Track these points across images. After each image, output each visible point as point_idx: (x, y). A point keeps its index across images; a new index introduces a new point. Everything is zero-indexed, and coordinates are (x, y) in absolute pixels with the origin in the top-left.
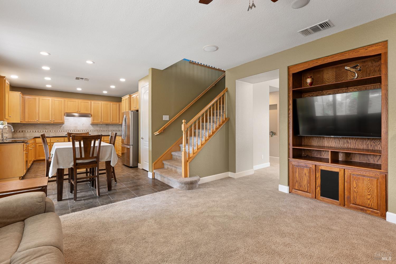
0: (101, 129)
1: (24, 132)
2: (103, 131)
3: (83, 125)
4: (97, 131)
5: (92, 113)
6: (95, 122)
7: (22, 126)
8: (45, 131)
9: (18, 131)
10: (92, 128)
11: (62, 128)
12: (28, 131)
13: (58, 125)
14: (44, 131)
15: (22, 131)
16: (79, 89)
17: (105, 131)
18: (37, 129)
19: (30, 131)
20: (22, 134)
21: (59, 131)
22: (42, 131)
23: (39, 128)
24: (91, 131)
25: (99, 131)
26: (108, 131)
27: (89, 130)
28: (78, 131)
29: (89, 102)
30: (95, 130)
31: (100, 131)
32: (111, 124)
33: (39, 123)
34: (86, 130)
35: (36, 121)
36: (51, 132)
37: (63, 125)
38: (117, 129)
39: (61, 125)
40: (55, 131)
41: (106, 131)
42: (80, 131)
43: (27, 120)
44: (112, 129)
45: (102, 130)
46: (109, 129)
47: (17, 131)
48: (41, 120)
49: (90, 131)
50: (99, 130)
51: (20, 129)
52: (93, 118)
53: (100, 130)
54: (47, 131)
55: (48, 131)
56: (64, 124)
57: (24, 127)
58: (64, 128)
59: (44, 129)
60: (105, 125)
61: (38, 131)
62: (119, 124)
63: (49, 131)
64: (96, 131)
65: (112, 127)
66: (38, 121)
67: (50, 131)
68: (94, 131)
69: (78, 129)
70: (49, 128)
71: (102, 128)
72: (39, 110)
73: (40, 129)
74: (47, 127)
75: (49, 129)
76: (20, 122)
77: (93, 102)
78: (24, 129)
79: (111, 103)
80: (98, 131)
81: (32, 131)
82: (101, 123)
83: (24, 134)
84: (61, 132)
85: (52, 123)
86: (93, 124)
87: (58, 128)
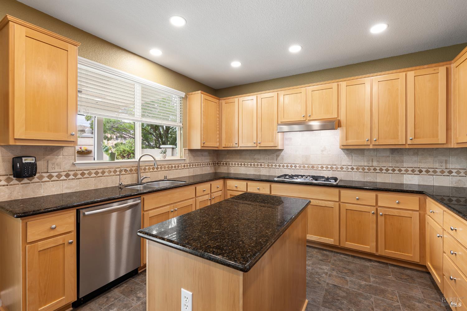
0: (375, 164)
1: (228, 165)
2: (381, 170)
3: (322, 151)
4: (361, 170)
5: (342, 118)
6: (351, 141)
7: (226, 155)
9: (222, 163)
10: (346, 160)
11: (279, 158)
12: (232, 164)
13: (273, 153)
14: (253, 164)
17: (387, 170)
18: (243, 161)
19: (235, 164)
20: (226, 167)
21: (276, 166)
22: (249, 164)
23: (245, 159)
24: (344, 170)
25: (369, 169)
26: (400, 170)
27: (339, 167)
28: (311, 166)
29: (334, 85)
30: (355, 167)
31: (372, 171)
32: (411, 147)
33: (238, 148)
34: (329, 166)
35: (235, 145)
36: (263, 166)
37: (283, 153)
38: (437, 165)
39: (277, 153)
40: (268, 165)
41: (390, 172)
42: (315, 166)
43: (225, 144)
44: (416, 165)
45: (378, 168)
46: (405, 165)
47: (220, 164)
49: (342, 168)
50: (366, 168)
51: (223, 160)
52: (345, 128)
53: (372, 168)
54: (256, 164)
55: (258, 165)
56: (282, 150)
57: (228, 156)
58: (283, 159)
59: (253, 161)
60: (388, 153)
62: (445, 146)
64: (357, 169)
65: (415, 158)
66: (237, 146)
67: (261, 165)
68: (352, 169)
69: (311, 163)
70: (258, 159)
71: (378, 161)
72: (238, 123)
73: (246, 161)
74: (256, 156)
75: (259, 162)
76: (200, 148)
77: (343, 84)
79: (411, 74)
80: (364, 169)
81: (237, 163)
82: (371, 147)
83: (228, 169)
84: (278, 167)
85: (258, 148)
86: (347, 150)
87: (273, 159)
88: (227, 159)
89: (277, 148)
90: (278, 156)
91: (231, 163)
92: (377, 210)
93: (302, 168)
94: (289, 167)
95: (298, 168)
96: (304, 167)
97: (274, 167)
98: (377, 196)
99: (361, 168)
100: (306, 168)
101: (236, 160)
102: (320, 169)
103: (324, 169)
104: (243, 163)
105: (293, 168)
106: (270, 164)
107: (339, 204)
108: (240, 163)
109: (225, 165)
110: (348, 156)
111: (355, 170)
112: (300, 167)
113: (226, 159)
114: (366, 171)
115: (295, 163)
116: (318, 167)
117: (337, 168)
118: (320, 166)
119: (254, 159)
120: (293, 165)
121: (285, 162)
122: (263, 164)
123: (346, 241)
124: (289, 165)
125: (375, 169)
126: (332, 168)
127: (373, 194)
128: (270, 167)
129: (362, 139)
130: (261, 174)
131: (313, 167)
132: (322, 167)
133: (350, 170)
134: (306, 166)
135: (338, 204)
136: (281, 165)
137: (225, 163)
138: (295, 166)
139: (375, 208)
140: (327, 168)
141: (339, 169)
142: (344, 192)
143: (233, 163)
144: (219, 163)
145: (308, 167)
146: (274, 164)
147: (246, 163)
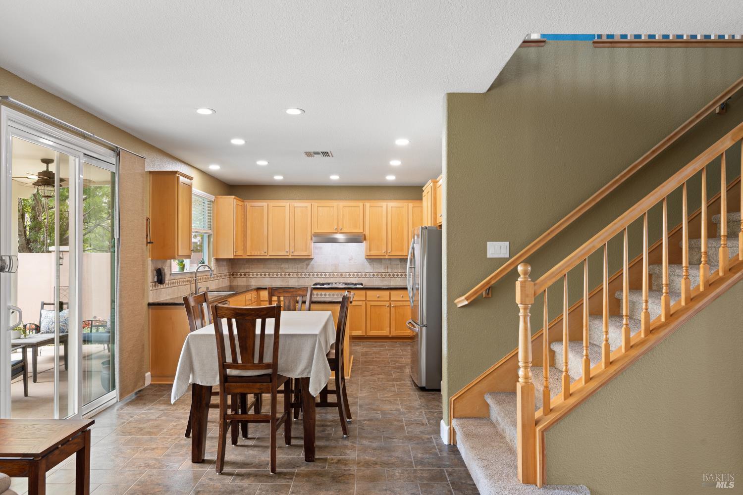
0: (390, 270)
1: (247, 276)
2: (394, 275)
3: (350, 260)
4: (380, 276)
5: (367, 233)
6: (374, 253)
7: (245, 264)
8: (281, 275)
9: (239, 274)
10: (368, 268)
11: (309, 267)
12: (253, 275)
13: (303, 262)
14: (279, 274)
15: (245, 275)
16: (335, 178)
17: (398, 275)
18: (267, 271)
19: (257, 275)
20: (245, 279)
21: (305, 275)
22: (275, 274)
23: (269, 268)
24: (368, 276)
25: (385, 275)
27: (364, 274)
28: (339, 274)
29: (361, 204)
30: (375, 274)
31: (388, 276)
33: (268, 257)
34: (356, 274)
35: (263, 253)
36: (291, 276)
37: (312, 262)
39: (307, 262)
40: (297, 275)
41: (400, 276)
42: (344, 274)
43: (249, 252)
45: (391, 274)
47: (237, 275)
48: (273, 252)
49: (366, 275)
50: (384, 274)
51: (241, 271)
52: (368, 241)
53: (388, 274)
54: (283, 274)
55: (285, 275)
56: (313, 259)
57: (247, 265)
58: (312, 267)
59: (279, 271)
60: (398, 262)
61: (269, 275)
63: (287, 274)
64: (377, 275)
66: (266, 254)
67: (289, 275)
68: (374, 275)
69: (340, 271)
70: (286, 269)
71: (392, 269)
72: (268, 230)
73: (272, 271)
74: (284, 266)
75: (287, 271)
76: (232, 257)
77: (368, 205)
80: (382, 275)
81: (259, 274)
82: (387, 257)
83: (247, 281)
84: (307, 276)
85: (290, 257)
86: (370, 259)
87: (302, 268)
88: (246, 269)
89: (310, 257)
90: (307, 265)
91: (251, 274)
92: (390, 303)
93: (332, 276)
94: (319, 276)
95: (327, 276)
96: (333, 275)
97: (303, 276)
98: (390, 293)
99: (380, 274)
100: (335, 276)
101: (259, 270)
102: (348, 276)
103: (351, 276)
104: (267, 274)
105: (323, 276)
106: (299, 274)
107: (366, 303)
108: (263, 274)
109: (243, 276)
110: (370, 265)
111: (376, 276)
112: (330, 275)
113: (244, 269)
114: (384, 276)
115: (326, 271)
116: (346, 275)
117: (362, 275)
118: (348, 274)
119: (281, 268)
120: (323, 274)
121: (316, 270)
122: (291, 274)
123: (371, 330)
124: (319, 274)
125: (389, 275)
126: (358, 275)
127: (387, 292)
128: (299, 276)
129: (381, 251)
130: (289, 285)
131: (341, 275)
132: (350, 275)
133: (372, 276)
134: (335, 274)
135: (364, 302)
136: (311, 274)
137: (243, 274)
138: (325, 275)
139: (389, 302)
140: (354, 275)
141: (364, 276)
142: (369, 293)
143: (255, 274)
144: (235, 273)
145: (337, 275)
146: (303, 274)
147: (271, 273)
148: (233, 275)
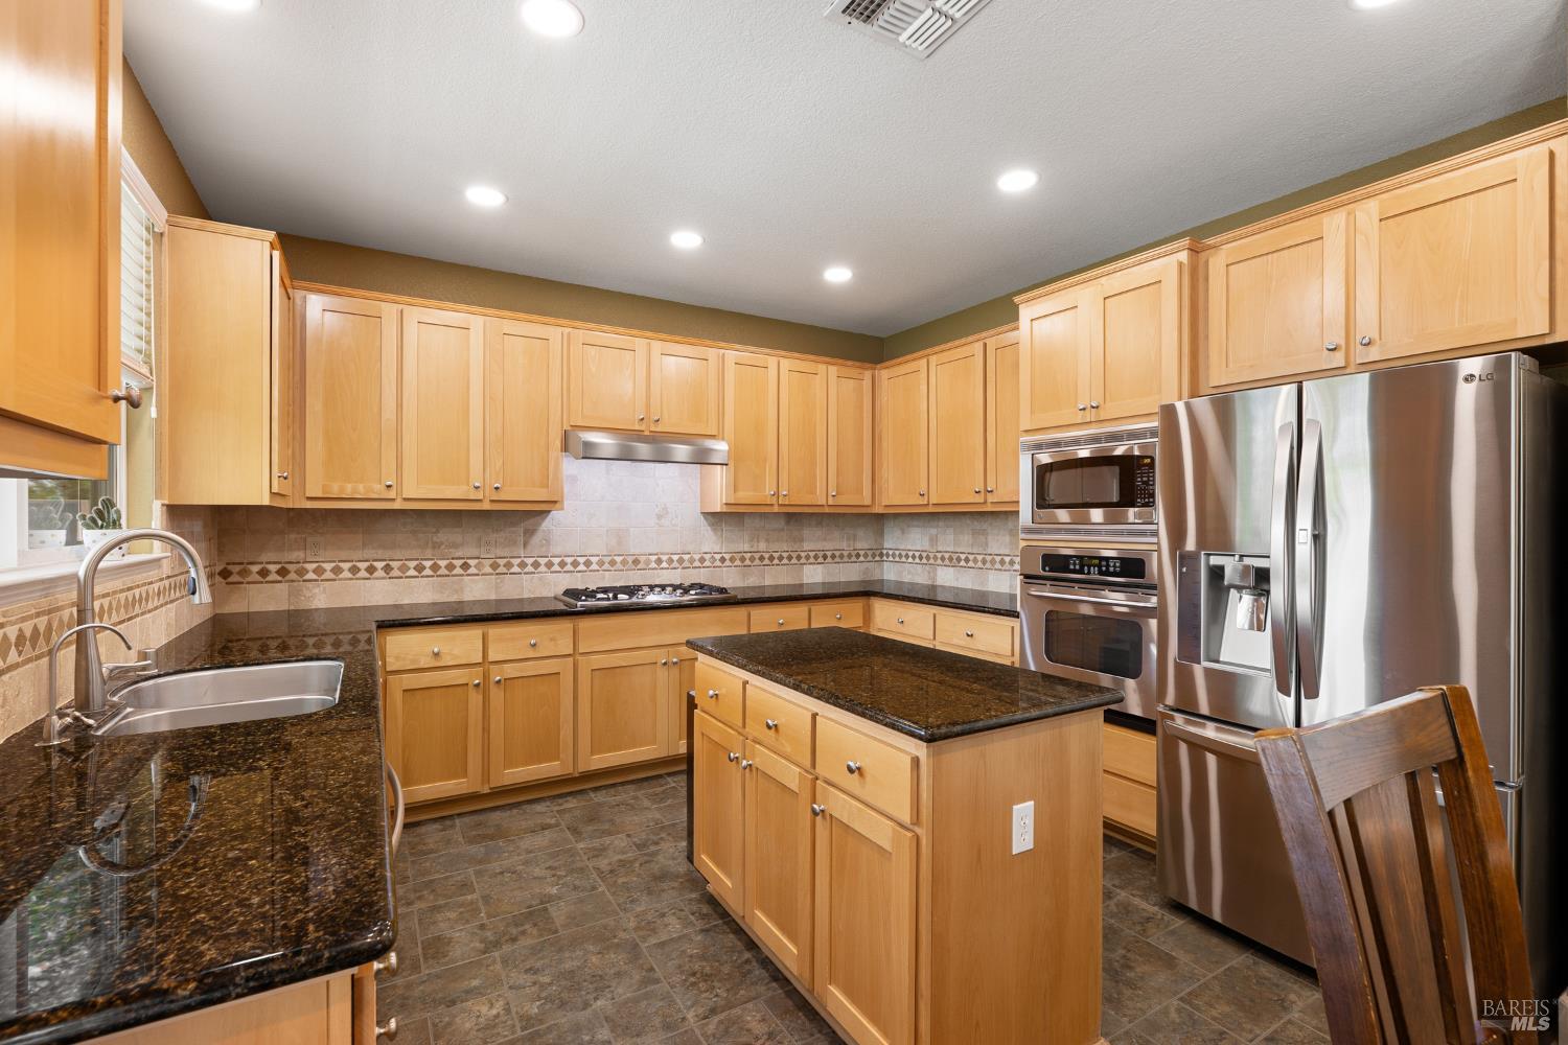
0: (762, 546)
1: (292, 576)
2: (771, 558)
3: (659, 517)
4: (738, 563)
6: (743, 496)
8: (435, 567)
9: (255, 568)
10: (710, 542)
11: (536, 539)
12: (319, 571)
13: (514, 524)
14: (428, 564)
15: (283, 572)
18: (380, 553)
20: (284, 587)
21: (523, 565)
22: (412, 564)
23: (394, 546)
24: (707, 563)
25: (752, 559)
26: (799, 558)
27: (697, 557)
28: (630, 559)
29: (711, 353)
30: (727, 556)
31: (757, 562)
32: (832, 510)
34: (675, 557)
35: (378, 490)
36: (472, 571)
37: (549, 523)
38: (844, 545)
39: (529, 523)
40: (495, 566)
41: (785, 561)
42: (642, 559)
43: (319, 486)
44: (819, 547)
45: (767, 556)
46: (807, 546)
47: (244, 573)
48: (417, 487)
49: (702, 560)
51: (264, 558)
53: (757, 556)
54: (443, 563)
55: (451, 567)
56: (553, 511)
57: (293, 536)
58: (547, 540)
59: (429, 553)
60: (781, 523)
61: (388, 568)
62: (869, 511)
63: (458, 563)
64: (732, 560)
65: (819, 532)
66: (391, 494)
67: (465, 566)
68: (723, 560)
69: (632, 551)
70: (455, 546)
71: (767, 541)
72: (400, 406)
73: (398, 554)
74: (445, 536)
75: (459, 553)
76: (266, 501)
78: (298, 555)
80: (743, 559)
82: (776, 509)
83: (294, 594)
84: (530, 569)
85: (488, 506)
87: (514, 543)
89: (557, 507)
90: (530, 533)
91: (311, 566)
93: (606, 566)
94: (569, 567)
95: (594, 567)
96: (612, 563)
97: (516, 569)
99: (738, 556)
101: (344, 555)
102: (653, 565)
103: (664, 565)
104: (379, 565)
105: (582, 567)
106: (502, 562)
108: (363, 565)
109: (273, 577)
110: (714, 530)
111: (728, 563)
112: (601, 563)
113: (281, 550)
114: (748, 562)
115: (588, 552)
116: (648, 562)
117: (692, 561)
118: (654, 558)
119: (436, 546)
120: (582, 560)
121: (557, 550)
122: (472, 562)
124: (569, 560)
125: (762, 558)
126: (681, 561)
128: (501, 570)
129: (764, 491)
130: (466, 599)
131: (636, 562)
132: (659, 561)
133: (718, 563)
134: (618, 559)
136: (543, 561)
137: (273, 568)
138: (588, 564)
140: (670, 561)
141: (697, 564)
143: (328, 566)
145: (624, 562)
146: (516, 561)
147: (395, 564)
148: (225, 574)
